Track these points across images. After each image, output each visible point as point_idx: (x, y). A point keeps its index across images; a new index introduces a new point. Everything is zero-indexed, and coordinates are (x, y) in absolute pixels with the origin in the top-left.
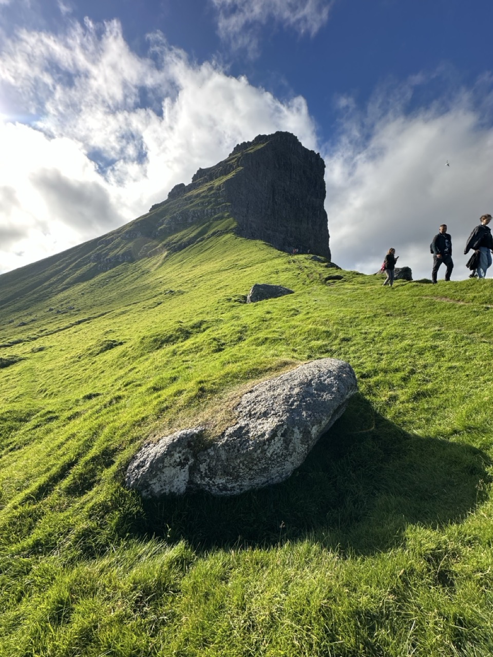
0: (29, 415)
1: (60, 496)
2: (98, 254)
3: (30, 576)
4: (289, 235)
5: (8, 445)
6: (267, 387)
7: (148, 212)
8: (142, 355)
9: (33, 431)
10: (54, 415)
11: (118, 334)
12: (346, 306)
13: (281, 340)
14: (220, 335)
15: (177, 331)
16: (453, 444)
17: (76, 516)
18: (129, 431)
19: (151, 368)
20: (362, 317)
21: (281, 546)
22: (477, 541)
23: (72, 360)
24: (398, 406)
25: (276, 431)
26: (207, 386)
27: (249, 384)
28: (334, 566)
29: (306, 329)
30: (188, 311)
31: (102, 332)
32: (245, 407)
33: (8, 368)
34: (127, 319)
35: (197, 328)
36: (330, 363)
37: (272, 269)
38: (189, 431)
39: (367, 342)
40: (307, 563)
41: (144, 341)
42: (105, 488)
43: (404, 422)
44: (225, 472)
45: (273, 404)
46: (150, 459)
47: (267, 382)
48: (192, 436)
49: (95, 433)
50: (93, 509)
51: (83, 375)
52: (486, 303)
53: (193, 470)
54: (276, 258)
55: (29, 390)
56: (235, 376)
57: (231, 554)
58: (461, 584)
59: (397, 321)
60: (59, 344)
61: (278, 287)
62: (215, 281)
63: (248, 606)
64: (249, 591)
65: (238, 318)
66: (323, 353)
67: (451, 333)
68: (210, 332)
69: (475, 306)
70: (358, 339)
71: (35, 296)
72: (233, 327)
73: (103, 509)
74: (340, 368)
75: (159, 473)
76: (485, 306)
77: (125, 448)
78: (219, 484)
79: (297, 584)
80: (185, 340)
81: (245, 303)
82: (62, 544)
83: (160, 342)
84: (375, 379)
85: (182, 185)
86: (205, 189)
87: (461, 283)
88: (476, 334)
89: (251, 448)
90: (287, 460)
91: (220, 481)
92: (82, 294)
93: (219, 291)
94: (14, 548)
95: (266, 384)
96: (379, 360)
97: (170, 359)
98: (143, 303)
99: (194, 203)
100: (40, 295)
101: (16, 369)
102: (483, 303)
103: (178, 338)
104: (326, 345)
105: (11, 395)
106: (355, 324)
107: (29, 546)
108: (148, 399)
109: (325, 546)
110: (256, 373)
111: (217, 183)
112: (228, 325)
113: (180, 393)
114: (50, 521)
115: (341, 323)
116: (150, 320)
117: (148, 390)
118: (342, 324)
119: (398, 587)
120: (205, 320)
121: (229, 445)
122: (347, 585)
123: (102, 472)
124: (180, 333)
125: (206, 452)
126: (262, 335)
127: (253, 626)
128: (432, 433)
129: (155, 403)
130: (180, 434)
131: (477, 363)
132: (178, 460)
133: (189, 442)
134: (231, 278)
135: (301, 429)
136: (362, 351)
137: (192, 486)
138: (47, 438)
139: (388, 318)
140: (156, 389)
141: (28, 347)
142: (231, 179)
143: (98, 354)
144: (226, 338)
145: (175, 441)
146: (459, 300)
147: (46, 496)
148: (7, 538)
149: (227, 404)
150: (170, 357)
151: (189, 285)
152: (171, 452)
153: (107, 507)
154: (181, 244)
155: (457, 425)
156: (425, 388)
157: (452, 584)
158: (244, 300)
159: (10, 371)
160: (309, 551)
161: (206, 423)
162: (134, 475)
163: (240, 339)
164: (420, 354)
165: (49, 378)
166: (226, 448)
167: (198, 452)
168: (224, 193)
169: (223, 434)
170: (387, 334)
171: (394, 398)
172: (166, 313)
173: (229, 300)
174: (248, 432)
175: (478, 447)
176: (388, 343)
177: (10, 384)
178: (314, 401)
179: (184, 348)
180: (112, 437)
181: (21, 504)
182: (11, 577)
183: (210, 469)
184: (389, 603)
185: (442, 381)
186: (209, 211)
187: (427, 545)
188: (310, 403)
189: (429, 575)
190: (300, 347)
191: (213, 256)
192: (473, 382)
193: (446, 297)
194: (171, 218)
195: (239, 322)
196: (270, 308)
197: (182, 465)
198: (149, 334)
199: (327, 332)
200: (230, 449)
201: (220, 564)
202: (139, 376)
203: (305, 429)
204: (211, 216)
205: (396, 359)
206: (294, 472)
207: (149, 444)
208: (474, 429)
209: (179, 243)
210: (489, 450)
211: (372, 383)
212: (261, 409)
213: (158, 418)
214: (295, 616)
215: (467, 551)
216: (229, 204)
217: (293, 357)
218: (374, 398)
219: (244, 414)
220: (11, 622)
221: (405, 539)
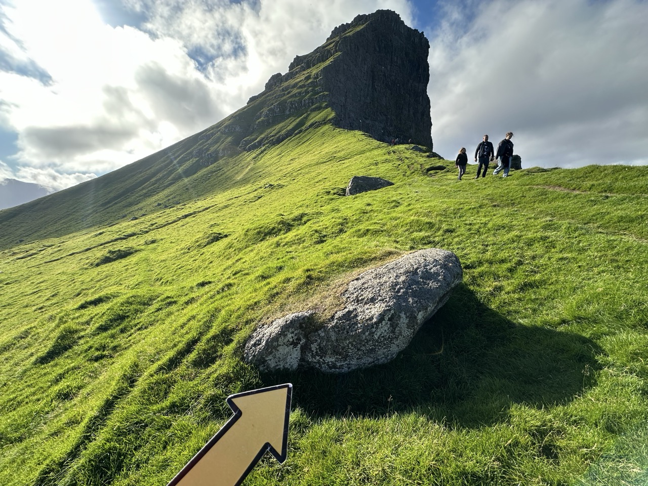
0: (151, 299)
1: (188, 367)
2: (199, 149)
3: (171, 429)
4: (389, 124)
5: (136, 326)
6: (373, 275)
7: (246, 105)
8: (247, 247)
9: (156, 314)
10: (173, 300)
11: (223, 227)
12: (449, 197)
13: (382, 231)
14: (321, 227)
15: (279, 224)
16: (560, 333)
17: (203, 384)
18: (244, 314)
19: (257, 258)
20: (466, 208)
21: (390, 416)
22: (584, 421)
23: (182, 251)
24: (503, 296)
25: (384, 316)
26: (314, 274)
27: (355, 272)
28: (440, 435)
29: (408, 221)
30: (288, 204)
31: (207, 225)
32: (353, 294)
33: (126, 259)
34: (230, 213)
35: (298, 220)
36: (435, 253)
37: (371, 161)
38: (300, 314)
39: (472, 234)
40: (415, 431)
41: (248, 233)
42: (226, 362)
43: (509, 312)
44: (334, 351)
45: (379, 290)
46: (265, 339)
47: (373, 270)
48: (304, 319)
49: (212, 316)
50: (218, 379)
51: (194, 265)
52: (606, 191)
53: (305, 349)
54: (376, 149)
55: (147, 278)
56: (341, 265)
57: (343, 421)
58: (565, 457)
59: (504, 212)
60: (169, 236)
61: (378, 178)
62: (314, 174)
63: (362, 463)
64: (362, 451)
65: (338, 210)
66: (425, 244)
67: (565, 223)
68: (311, 224)
69: (593, 195)
70: (462, 230)
71: (144, 191)
72: (334, 220)
73: (227, 379)
74: (446, 257)
75: (274, 350)
76: (604, 194)
77: (241, 329)
78: (328, 362)
79: (406, 449)
80: (287, 232)
81: (344, 195)
82: (195, 407)
83: (264, 234)
84: (479, 270)
85: (279, 74)
86: (303, 77)
87: (578, 170)
88: (591, 224)
89: (360, 331)
90: (393, 343)
91: (330, 359)
92: (187, 189)
93: (317, 184)
94: (155, 407)
95: (372, 272)
96: (485, 251)
97: (275, 250)
98: (244, 197)
99: (291, 94)
100: (149, 190)
101: (133, 259)
102: (602, 192)
103: (280, 230)
104: (429, 237)
105: (132, 283)
106: (459, 215)
107: (167, 406)
108: (258, 286)
109: (431, 419)
110: (361, 262)
111: (314, 71)
112: (329, 217)
113: (288, 280)
114: (182, 387)
115: (444, 214)
116: (252, 213)
117: (257, 278)
118: (446, 216)
119: (503, 456)
120: (306, 212)
121: (339, 328)
122: (454, 451)
123: (223, 349)
124: (282, 225)
125: (316, 334)
126: (363, 227)
127: (368, 479)
128: (539, 322)
129: (266, 289)
130: (292, 317)
131: (591, 254)
132: (291, 340)
133: (301, 324)
134: (329, 171)
135: (408, 315)
136: (466, 242)
137: (303, 363)
138: (169, 320)
139: (494, 209)
140: (264, 277)
141: (142, 240)
142: (329, 65)
143: (206, 246)
144: (327, 230)
145: (288, 322)
146: (574, 189)
147: (176, 367)
148: (148, 400)
149: (334, 290)
150: (274, 248)
151: (288, 179)
152: (284, 332)
153: (230, 378)
154: (280, 136)
155: (566, 315)
156: (533, 279)
157: (556, 457)
158: (343, 192)
159: (128, 261)
160: (416, 422)
161: (315, 307)
162: (251, 352)
163: (341, 231)
164: (528, 245)
165: (163, 268)
166: (336, 330)
167: (309, 333)
168: (322, 82)
169: (333, 317)
170: (494, 225)
171: (499, 289)
172: (266, 206)
173: (328, 193)
174: (356, 316)
175: (588, 336)
176: (494, 235)
177: (129, 273)
178: (420, 289)
179: (287, 240)
180: (229, 319)
181: (157, 372)
182: (156, 430)
183: (321, 348)
184: (494, 468)
185: (551, 272)
186: (307, 101)
187: (532, 422)
188: (416, 290)
189: (534, 448)
190: (402, 238)
191: (311, 148)
192: (586, 273)
193: (560, 186)
194: (269, 110)
195: (339, 214)
196: (370, 201)
197: (294, 344)
198: (252, 226)
199: (430, 223)
200: (339, 331)
201: (334, 429)
202: (246, 266)
203: (411, 315)
204: (309, 106)
205: (502, 250)
206: (399, 354)
207: (263, 325)
208: (584, 319)
209: (277, 136)
210: (599, 339)
211: (476, 274)
212: (368, 295)
213: (270, 302)
214: (405, 473)
215: (572, 429)
216: (327, 93)
217: (396, 248)
218: (478, 288)
219: (352, 300)
220: (160, 464)
221: (510, 416)
